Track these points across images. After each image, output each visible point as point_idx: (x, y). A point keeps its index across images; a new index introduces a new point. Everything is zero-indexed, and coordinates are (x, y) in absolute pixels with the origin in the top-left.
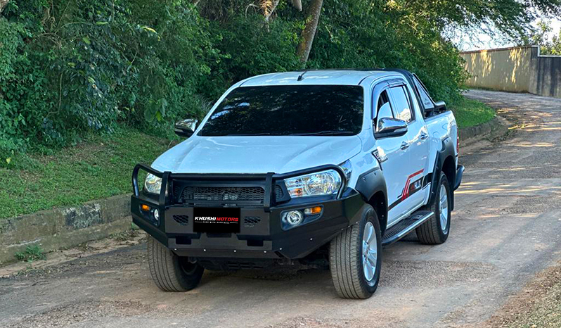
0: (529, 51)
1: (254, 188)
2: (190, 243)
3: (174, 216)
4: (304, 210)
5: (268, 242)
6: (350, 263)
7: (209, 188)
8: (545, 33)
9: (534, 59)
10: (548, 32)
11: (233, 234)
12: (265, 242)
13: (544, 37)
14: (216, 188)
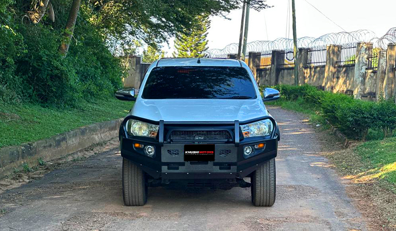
0: (135, 59)
1: (217, 131)
2: (178, 169)
3: (168, 151)
4: (254, 146)
5: (234, 167)
6: (270, 181)
7: (185, 131)
8: (138, 48)
9: (138, 66)
10: (139, 48)
11: (209, 162)
12: (232, 167)
13: (137, 50)
14: (190, 131)
